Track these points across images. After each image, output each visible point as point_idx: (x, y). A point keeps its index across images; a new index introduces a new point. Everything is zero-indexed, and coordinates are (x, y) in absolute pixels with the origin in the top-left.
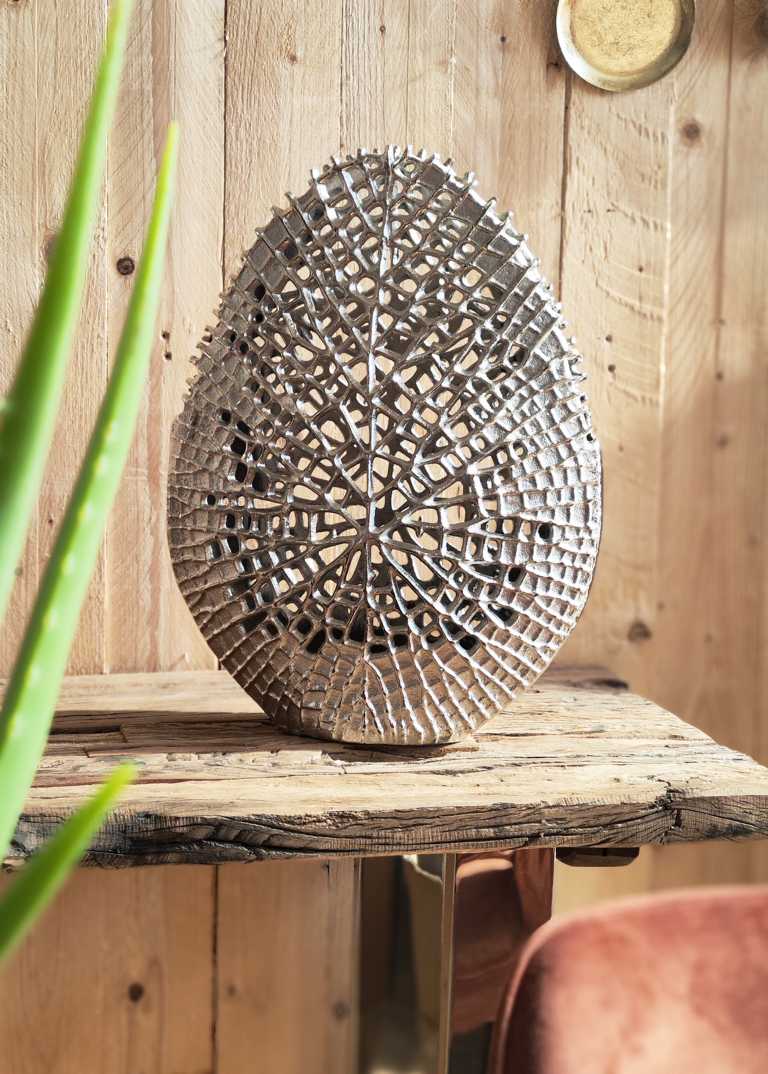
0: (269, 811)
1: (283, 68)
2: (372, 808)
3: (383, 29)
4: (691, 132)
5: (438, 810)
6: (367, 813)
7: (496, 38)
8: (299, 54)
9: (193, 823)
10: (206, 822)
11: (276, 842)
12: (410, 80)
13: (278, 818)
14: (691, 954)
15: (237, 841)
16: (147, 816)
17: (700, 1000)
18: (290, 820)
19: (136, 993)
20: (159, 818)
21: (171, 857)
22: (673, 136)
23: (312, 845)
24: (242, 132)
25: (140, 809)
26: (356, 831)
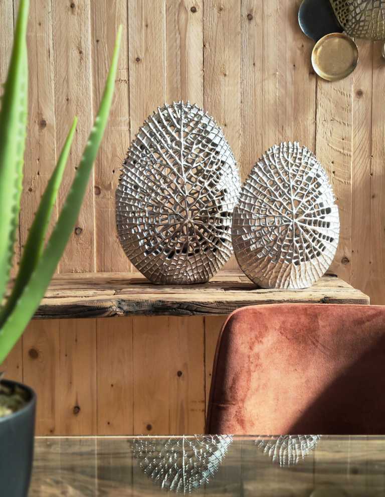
0: (196, 300)
1: (222, 78)
2: (228, 300)
3: (254, 64)
4: (359, 93)
5: (249, 301)
6: (227, 302)
7: (292, 66)
8: (227, 74)
9: (173, 303)
10: (177, 303)
11: (198, 310)
12: (263, 80)
13: (199, 302)
14: (282, 318)
15: (187, 309)
16: (160, 301)
17: (283, 330)
18: (203, 303)
19: (180, 374)
20: (163, 302)
21: (166, 313)
22: (353, 95)
23: (210, 311)
24: (209, 99)
25: (158, 299)
26: (224, 307)
